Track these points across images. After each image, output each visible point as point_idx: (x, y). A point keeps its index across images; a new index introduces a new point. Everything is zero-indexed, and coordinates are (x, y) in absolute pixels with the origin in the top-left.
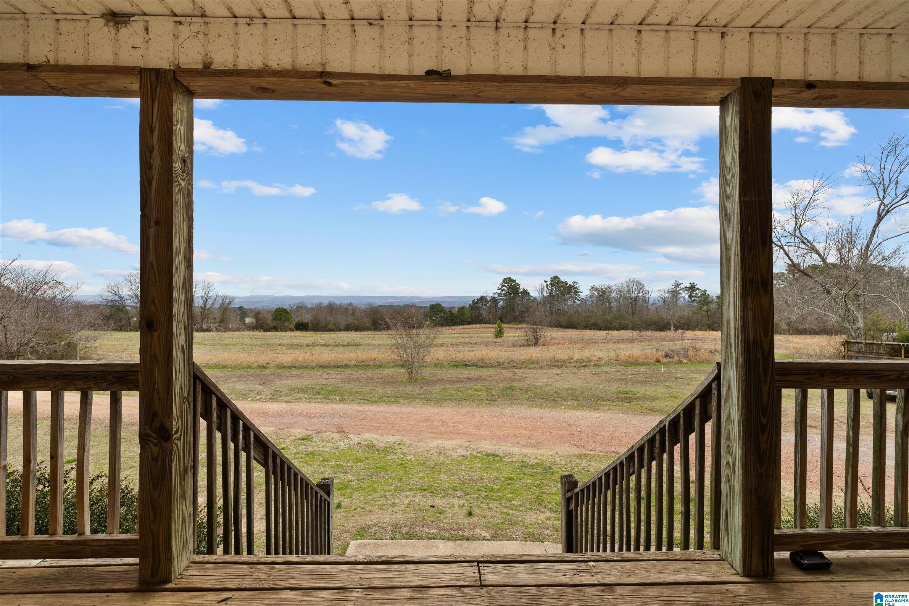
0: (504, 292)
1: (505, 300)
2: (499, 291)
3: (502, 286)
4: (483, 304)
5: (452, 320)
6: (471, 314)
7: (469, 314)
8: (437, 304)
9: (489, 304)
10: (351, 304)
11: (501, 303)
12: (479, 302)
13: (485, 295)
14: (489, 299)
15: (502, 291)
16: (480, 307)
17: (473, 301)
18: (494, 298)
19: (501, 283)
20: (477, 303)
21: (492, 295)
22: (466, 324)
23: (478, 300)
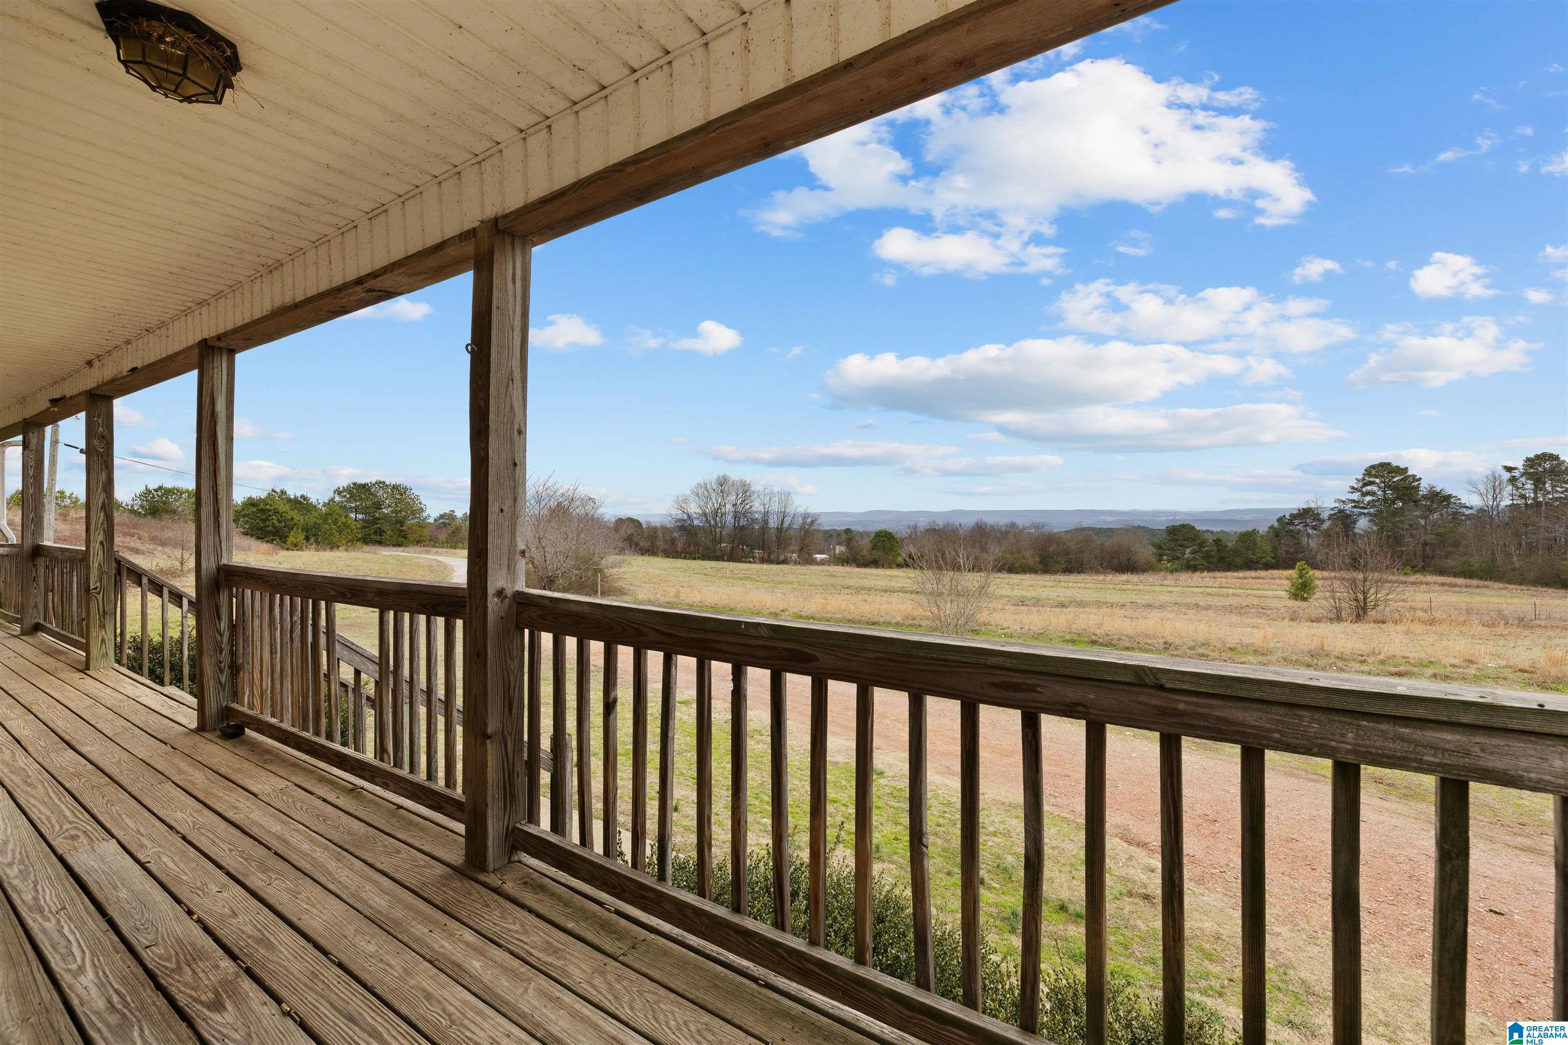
0: (1368, 498)
1: (1375, 515)
2: (1356, 496)
3: (1365, 485)
4: (1307, 525)
5: (1221, 559)
6: (1275, 549)
7: (1268, 548)
8: (1183, 526)
9: (1326, 526)
10: (1013, 525)
11: (1363, 524)
12: (1296, 522)
13: (1313, 505)
14: (1325, 515)
15: (1364, 494)
16: (1299, 531)
17: (1280, 520)
18: (1341, 511)
19: (1360, 477)
20: (1291, 522)
21: (1337, 505)
22: (1261, 569)
23: (1294, 517)
